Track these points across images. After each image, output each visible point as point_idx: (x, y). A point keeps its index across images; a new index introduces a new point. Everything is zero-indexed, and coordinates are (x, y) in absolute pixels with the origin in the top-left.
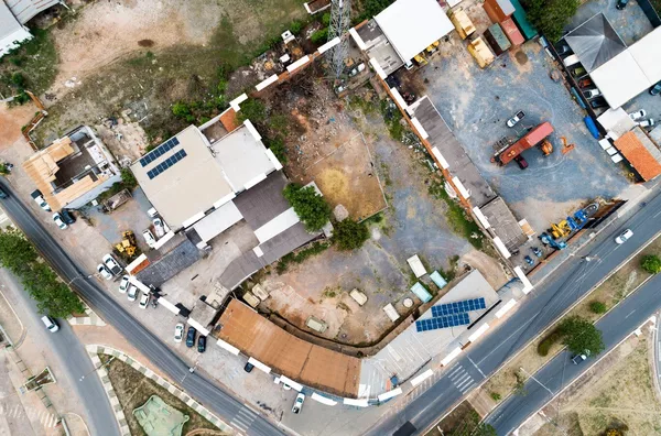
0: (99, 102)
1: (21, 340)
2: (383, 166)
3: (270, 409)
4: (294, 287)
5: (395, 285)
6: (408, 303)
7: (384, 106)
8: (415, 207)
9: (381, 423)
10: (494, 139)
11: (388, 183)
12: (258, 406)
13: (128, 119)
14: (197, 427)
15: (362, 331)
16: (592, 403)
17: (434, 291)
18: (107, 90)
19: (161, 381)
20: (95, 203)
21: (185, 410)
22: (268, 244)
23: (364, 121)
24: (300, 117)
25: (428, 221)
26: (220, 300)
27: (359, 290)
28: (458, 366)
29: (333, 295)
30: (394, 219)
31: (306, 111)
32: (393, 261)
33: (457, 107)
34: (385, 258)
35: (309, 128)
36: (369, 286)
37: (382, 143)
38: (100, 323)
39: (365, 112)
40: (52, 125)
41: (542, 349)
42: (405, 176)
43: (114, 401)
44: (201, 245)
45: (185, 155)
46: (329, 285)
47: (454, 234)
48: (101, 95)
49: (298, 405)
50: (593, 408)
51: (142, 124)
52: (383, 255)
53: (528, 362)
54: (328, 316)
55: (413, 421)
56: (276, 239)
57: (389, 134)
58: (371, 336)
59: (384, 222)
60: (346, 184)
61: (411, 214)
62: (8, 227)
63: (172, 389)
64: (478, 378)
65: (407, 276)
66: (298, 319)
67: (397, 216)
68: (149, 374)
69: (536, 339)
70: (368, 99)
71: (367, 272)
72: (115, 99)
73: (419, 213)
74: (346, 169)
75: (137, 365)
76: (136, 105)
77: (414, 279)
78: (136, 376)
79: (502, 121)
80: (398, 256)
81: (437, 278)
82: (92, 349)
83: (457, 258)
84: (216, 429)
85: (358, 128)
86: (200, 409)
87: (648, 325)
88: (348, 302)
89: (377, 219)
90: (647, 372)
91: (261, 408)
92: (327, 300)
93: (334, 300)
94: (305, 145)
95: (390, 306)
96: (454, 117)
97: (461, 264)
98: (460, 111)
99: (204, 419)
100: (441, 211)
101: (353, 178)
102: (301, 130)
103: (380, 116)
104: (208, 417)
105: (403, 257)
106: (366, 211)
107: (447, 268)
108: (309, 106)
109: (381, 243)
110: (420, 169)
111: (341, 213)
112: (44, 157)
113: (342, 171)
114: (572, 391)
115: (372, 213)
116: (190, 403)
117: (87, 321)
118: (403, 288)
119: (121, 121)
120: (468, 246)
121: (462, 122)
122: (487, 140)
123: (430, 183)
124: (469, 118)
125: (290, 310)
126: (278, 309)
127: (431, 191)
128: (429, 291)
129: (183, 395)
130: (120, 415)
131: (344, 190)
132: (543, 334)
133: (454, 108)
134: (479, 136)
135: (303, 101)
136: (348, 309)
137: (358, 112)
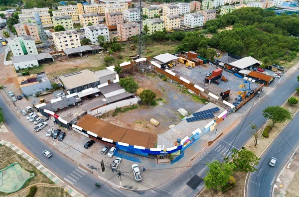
3: (96, 169)
4: (120, 120)
8: (177, 96)
9: (176, 177)
11: (164, 91)
12: (87, 167)
14: (37, 182)
21: (34, 171)
22: (110, 98)
27: (154, 119)
28: (218, 145)
29: (140, 123)
34: (167, 110)
52: (165, 110)
55: (199, 174)
56: (114, 96)
59: (164, 100)
71: (158, 115)
77: (182, 117)
80: (172, 110)
84: (52, 183)
86: (45, 170)
89: (161, 100)
91: (90, 169)
99: (45, 176)
104: (48, 176)
105: (175, 110)
109: (164, 106)
116: (40, 167)
136: (149, 128)
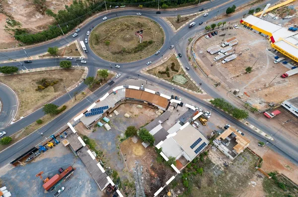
0: (236, 174)
1: (227, 94)
2: (120, 159)
4: (148, 116)
5: (115, 121)
6: (111, 116)
7: (120, 185)
8: (108, 146)
10: (72, 179)
11: (118, 153)
13: (220, 166)
15: (125, 107)
16: (48, 95)
17: (102, 120)
18: (235, 180)
19: (182, 88)
20: (220, 134)
21: (174, 82)
22: (157, 125)
23: (129, 177)
24: (153, 174)
25: (103, 142)
26: (169, 107)
27: (127, 117)
29: (135, 115)
30: (116, 141)
31: (152, 177)
32: (116, 128)
33: (88, 191)
34: (119, 128)
35: (150, 169)
36: (124, 119)
37: (121, 169)
38: (205, 100)
39: (128, 181)
40: (251, 163)
41: (65, 108)
42: (112, 157)
43: (194, 82)
44: (179, 121)
45: (191, 147)
46: (137, 118)
47: (94, 139)
48: (236, 177)
49: (142, 86)
50: (48, 94)
51: (214, 164)
53: (71, 104)
54: (136, 109)
55: (109, 86)
56: (155, 126)
57: (118, 173)
58: (123, 106)
59: (120, 139)
60: (134, 150)
61: (110, 144)
62: (248, 124)
63: (179, 86)
64: (88, 98)
65: (111, 124)
66: (145, 108)
67: (115, 142)
68: (186, 89)
69: (66, 110)
70: (127, 188)
71: (125, 123)
72: (230, 175)
73: (107, 144)
74: (134, 156)
75: (190, 91)
76: (219, 172)
77: (109, 123)
78: (189, 88)
79: (66, 190)
80: (114, 129)
81: (101, 124)
82: (205, 93)
83: (93, 132)
85: (131, 173)
86: (170, 83)
87: (16, 121)
88: (131, 114)
89: (122, 140)
90: (22, 106)
92: (137, 114)
93: (135, 114)
94: (150, 162)
95: (117, 114)
96: (90, 185)
97: (92, 129)
98: (86, 190)
100: (99, 146)
101: (131, 153)
102: (153, 168)
103: (122, 180)
105: (112, 129)
106: (126, 142)
107: (97, 128)
108: (151, 179)
109: (120, 132)
110: (106, 161)
111: (135, 140)
112: (244, 145)
113: (135, 155)
114: (55, 98)
115: (124, 142)
116: (173, 84)
117: (209, 100)
118: (112, 120)
119: (223, 165)
120: (88, 136)
121: (86, 184)
122: (76, 178)
123: (102, 156)
124: (83, 187)
125: (148, 110)
126: (152, 110)
127: (102, 153)
128: (103, 120)
129: (176, 85)
130: (191, 79)
131: (134, 148)
132: (64, 112)
133: (89, 190)
134: (79, 179)
135: (153, 181)
136: (130, 112)
137: (131, 181)
